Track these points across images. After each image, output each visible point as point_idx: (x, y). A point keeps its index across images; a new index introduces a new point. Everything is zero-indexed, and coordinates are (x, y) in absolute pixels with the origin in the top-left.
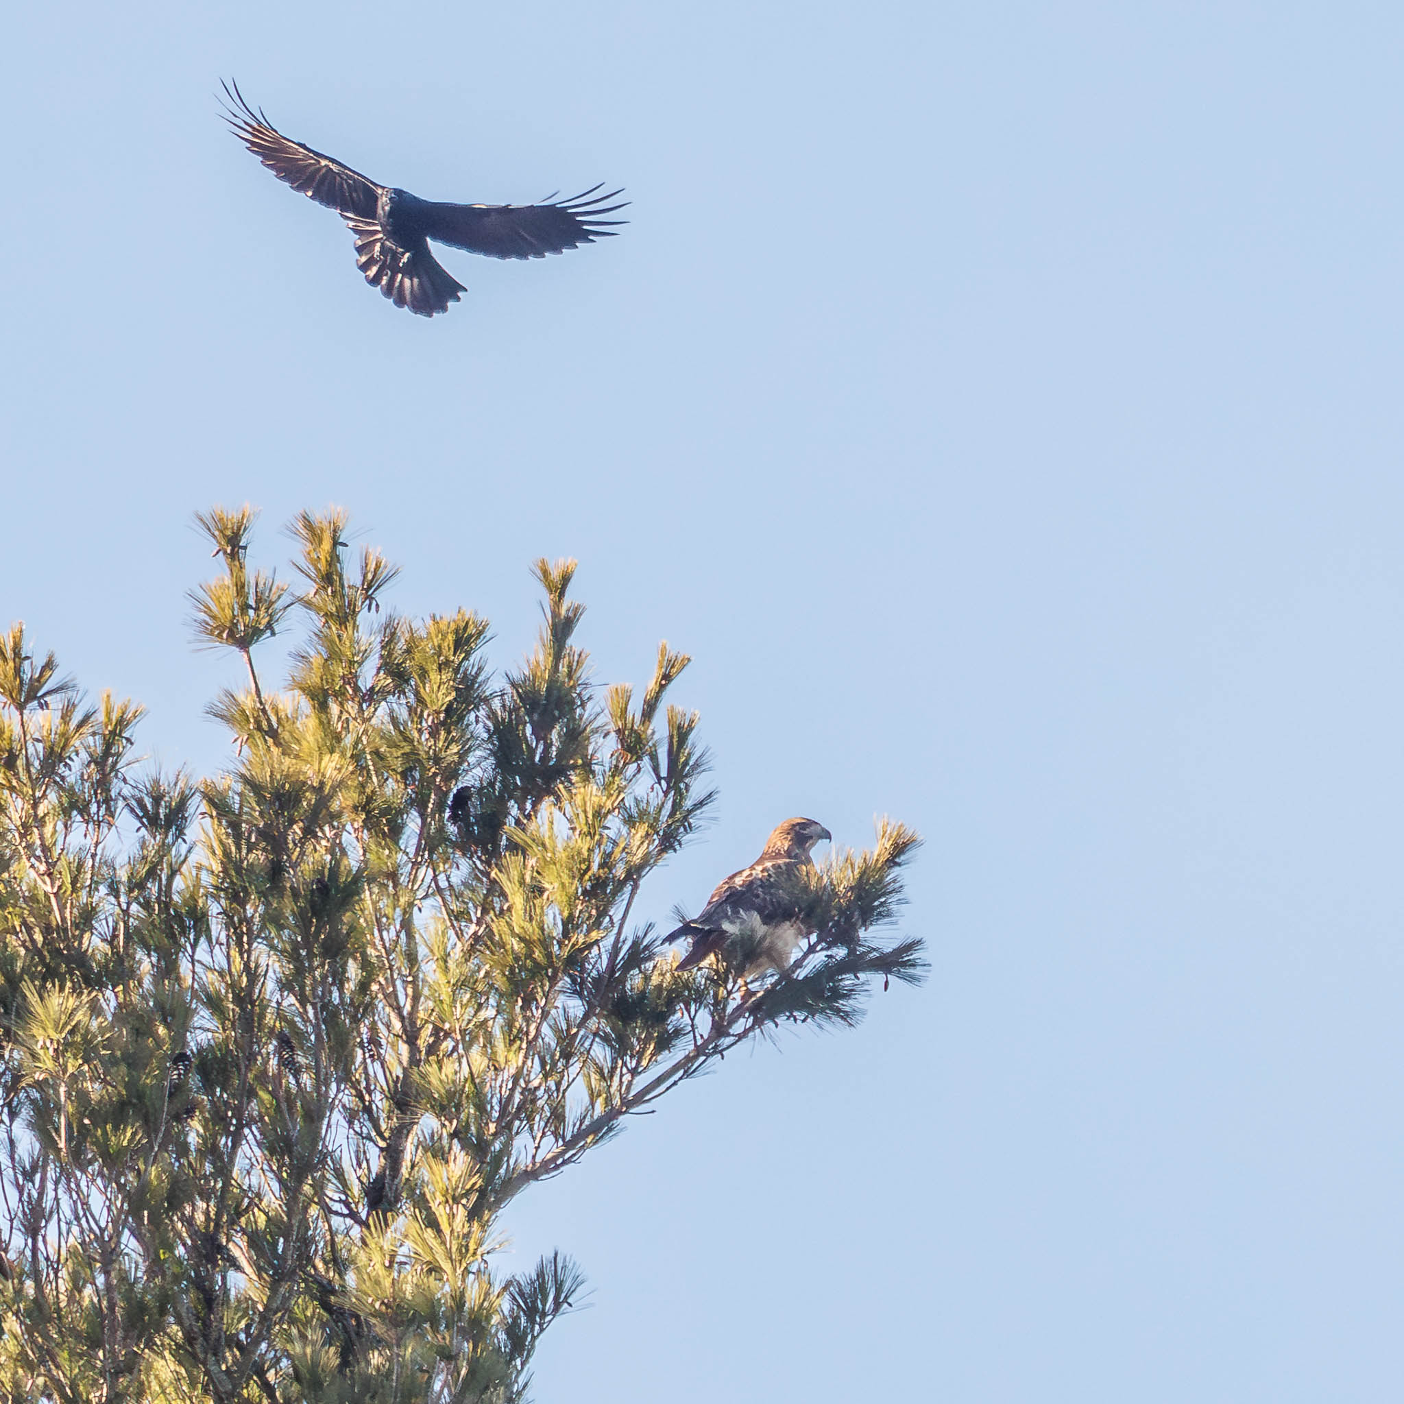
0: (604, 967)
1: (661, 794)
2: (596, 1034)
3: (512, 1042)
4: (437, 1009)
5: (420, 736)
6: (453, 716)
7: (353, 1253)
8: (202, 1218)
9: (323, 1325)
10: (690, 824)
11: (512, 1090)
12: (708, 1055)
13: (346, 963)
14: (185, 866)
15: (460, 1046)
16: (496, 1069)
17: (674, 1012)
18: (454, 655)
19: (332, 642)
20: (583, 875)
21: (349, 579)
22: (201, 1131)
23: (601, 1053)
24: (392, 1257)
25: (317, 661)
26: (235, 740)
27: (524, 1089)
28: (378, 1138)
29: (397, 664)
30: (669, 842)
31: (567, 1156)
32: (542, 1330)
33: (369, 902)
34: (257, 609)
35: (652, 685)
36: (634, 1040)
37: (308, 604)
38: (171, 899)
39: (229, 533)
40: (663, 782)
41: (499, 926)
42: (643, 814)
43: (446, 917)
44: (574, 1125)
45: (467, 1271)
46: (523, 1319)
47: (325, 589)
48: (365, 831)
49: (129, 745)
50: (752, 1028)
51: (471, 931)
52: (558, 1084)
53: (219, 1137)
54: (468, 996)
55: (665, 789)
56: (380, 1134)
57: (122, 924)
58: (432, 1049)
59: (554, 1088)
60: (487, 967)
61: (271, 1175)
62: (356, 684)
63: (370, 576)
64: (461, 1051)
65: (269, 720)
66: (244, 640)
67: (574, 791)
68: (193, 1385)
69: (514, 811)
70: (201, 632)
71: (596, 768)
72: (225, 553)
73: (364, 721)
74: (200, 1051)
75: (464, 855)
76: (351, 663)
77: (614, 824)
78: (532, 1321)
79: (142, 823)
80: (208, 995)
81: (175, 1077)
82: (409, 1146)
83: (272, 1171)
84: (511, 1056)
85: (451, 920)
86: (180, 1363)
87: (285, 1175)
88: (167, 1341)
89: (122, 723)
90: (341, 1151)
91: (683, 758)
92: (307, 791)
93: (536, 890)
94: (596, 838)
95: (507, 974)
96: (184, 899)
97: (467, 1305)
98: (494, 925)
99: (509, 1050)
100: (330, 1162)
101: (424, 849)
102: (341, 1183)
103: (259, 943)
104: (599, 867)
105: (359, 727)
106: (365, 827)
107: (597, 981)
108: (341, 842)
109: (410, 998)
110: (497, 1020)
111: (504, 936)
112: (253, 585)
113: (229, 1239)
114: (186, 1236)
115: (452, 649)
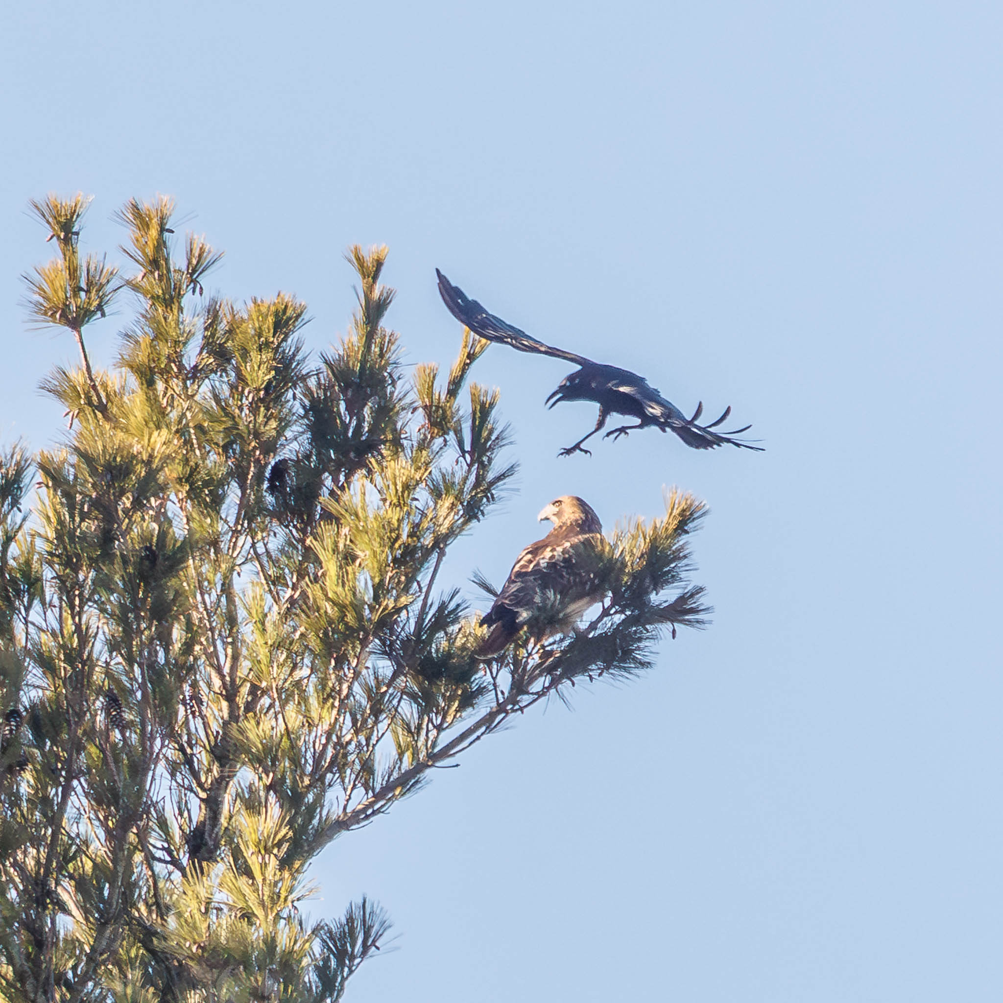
0: (412, 630)
1: (465, 467)
2: (403, 693)
3: (325, 700)
4: (255, 669)
5: (241, 412)
6: (272, 393)
7: (174, 899)
8: (33, 863)
9: (145, 965)
10: (492, 495)
11: (326, 745)
12: (508, 712)
13: (172, 625)
14: (20, 534)
15: (277, 703)
16: (310, 725)
17: (476, 672)
18: (274, 337)
19: (159, 322)
20: (393, 544)
21: (175, 266)
22: (32, 782)
23: (408, 709)
24: (208, 903)
25: (144, 341)
26: (67, 414)
27: (336, 744)
28: (199, 790)
29: (220, 344)
30: (472, 511)
31: (376, 807)
32: (351, 972)
34: (88, 292)
35: (457, 363)
36: (441, 700)
37: (136, 288)
38: (7, 565)
39: (63, 220)
40: (467, 456)
41: (314, 592)
42: (449, 486)
43: (264, 582)
44: (383, 778)
45: (278, 917)
46: (333, 962)
47: (152, 273)
48: (189, 501)
50: (548, 688)
51: (287, 596)
52: (368, 739)
53: (49, 788)
54: (284, 656)
55: (469, 462)
56: (200, 785)
58: (249, 707)
59: (364, 743)
60: (303, 629)
61: (97, 823)
62: (180, 362)
63: (194, 262)
64: (278, 709)
65: (98, 396)
66: (76, 320)
67: (385, 464)
70: (36, 313)
71: (405, 442)
72: (59, 237)
73: (188, 397)
74: (33, 706)
75: (281, 523)
76: (176, 343)
77: (422, 495)
78: (341, 964)
80: (41, 655)
81: (7, 732)
82: (227, 798)
83: (99, 820)
84: (325, 713)
85: (268, 585)
87: (110, 823)
90: (164, 802)
91: (485, 434)
92: (137, 464)
93: (349, 557)
94: (405, 509)
95: (321, 635)
96: (19, 564)
97: (278, 949)
98: (309, 590)
99: (322, 708)
100: (153, 812)
101: (244, 520)
102: (162, 831)
103: (90, 607)
104: (408, 536)
105: (183, 403)
106: (189, 496)
107: (406, 643)
108: (165, 512)
109: (229, 659)
110: (311, 679)
111: (318, 600)
112: (84, 269)
113: (57, 884)
114: (17, 880)
115: (272, 331)
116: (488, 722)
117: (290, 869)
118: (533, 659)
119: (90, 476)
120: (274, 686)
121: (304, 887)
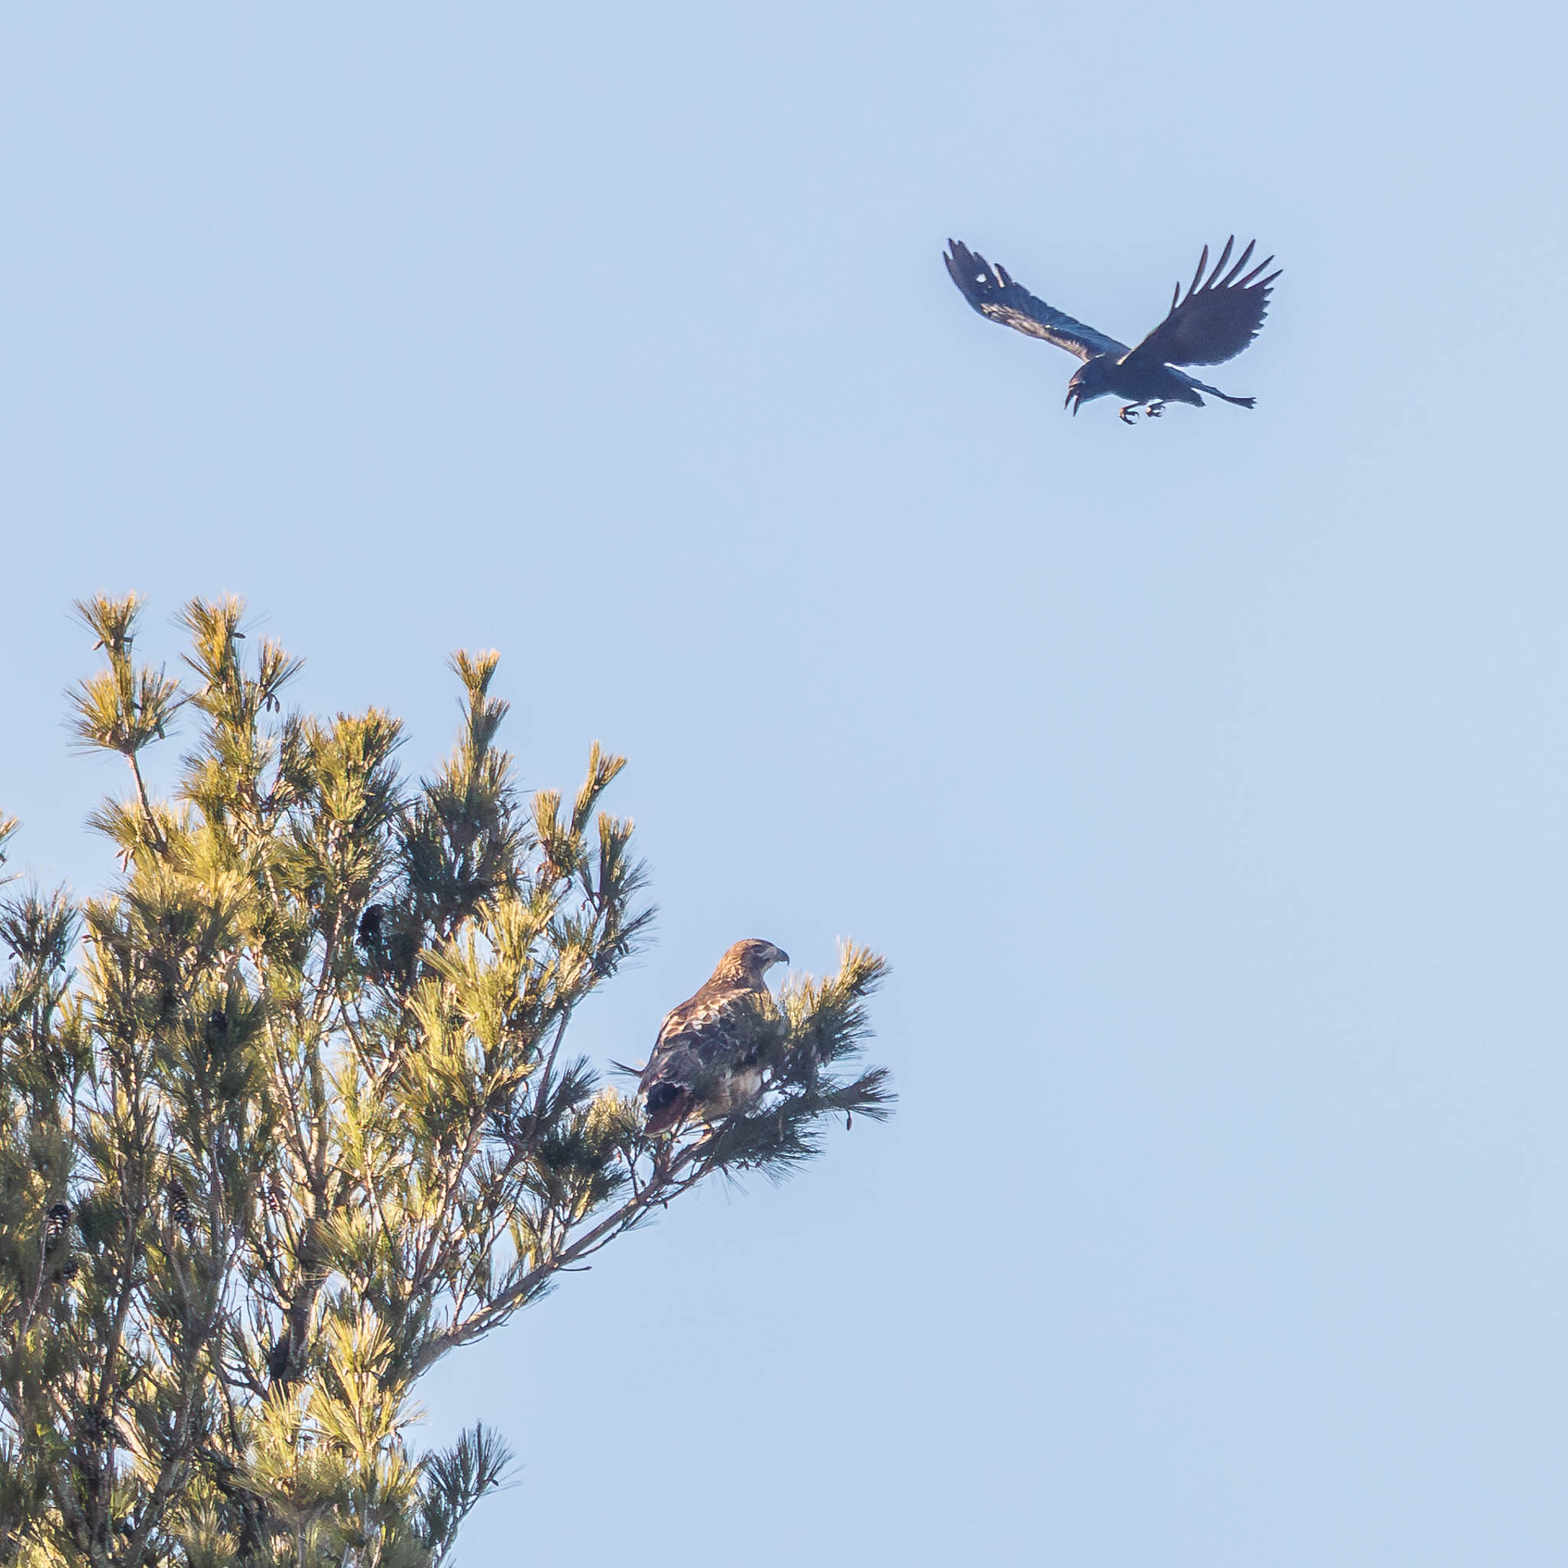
0: (533, 1106)
1: (594, 912)
2: (523, 1181)
3: (430, 1190)
4: (346, 1154)
5: (326, 849)
6: (361, 829)
7: (254, 1427)
8: (85, 1389)
9: (219, 1508)
10: (626, 946)
11: (430, 1244)
12: (648, 1205)
13: (247, 1102)
14: (64, 997)
15: (373, 1195)
16: (412, 1220)
17: (612, 1158)
18: (364, 759)
19: (227, 744)
20: (508, 1004)
21: (246, 676)
22: (83, 1291)
23: (530, 1202)
24: (295, 1432)
25: (211, 766)
26: (120, 855)
27: (444, 1243)
28: (281, 1300)
29: (300, 770)
30: (602, 965)
31: (492, 1318)
32: (465, 1512)
33: (270, 1036)
34: (143, 709)
35: (583, 788)
36: (568, 1189)
37: (200, 703)
38: (49, 1034)
39: (112, 623)
40: (596, 899)
41: (415, 1061)
42: (574, 936)
43: (356, 1052)
44: (501, 1284)
45: (378, 1446)
46: (444, 1500)
47: (218, 685)
48: (265, 956)
50: (697, 1176)
51: (384, 1068)
52: (482, 1236)
53: (103, 1299)
54: (381, 1139)
55: (597, 907)
56: (283, 1294)
58: (340, 1200)
59: (477, 1240)
60: (402, 1106)
61: (161, 1340)
62: (254, 791)
63: (269, 671)
64: (373, 1200)
65: (156, 830)
66: (129, 742)
67: (497, 910)
69: (432, 933)
70: (81, 734)
71: (521, 883)
72: (108, 645)
73: (264, 833)
74: (83, 1202)
75: (376, 982)
76: (249, 768)
77: (542, 946)
78: (452, 1500)
79: (15, 948)
80: (90, 1139)
81: (52, 1232)
82: (315, 1310)
83: (163, 1335)
84: (429, 1205)
85: (360, 1055)
86: (61, 1550)
87: (177, 1340)
88: (44, 1526)
90: (240, 1314)
91: (617, 872)
92: (202, 912)
93: (456, 1021)
94: (522, 962)
95: (424, 1113)
96: (63, 1033)
97: (378, 1485)
98: (409, 1060)
99: (426, 1200)
100: (227, 1327)
101: (331, 977)
102: (240, 1350)
103: (149, 1083)
104: (526, 995)
105: (258, 840)
106: (264, 951)
107: (525, 1122)
108: (238, 968)
109: (315, 1143)
110: (413, 1166)
111: (420, 1072)
112: (139, 679)
113: (115, 1413)
114: (67, 1408)
115: (362, 753)
116: (625, 1218)
117: (392, 1391)
118: (679, 1142)
119: (145, 927)
120: (369, 1174)
121: (408, 1411)
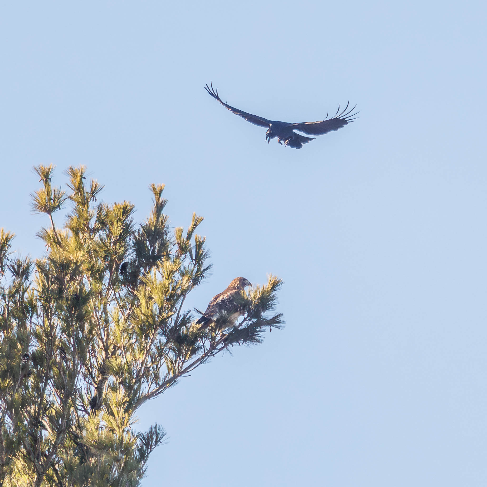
0: (173, 326)
1: (193, 265)
2: (170, 349)
3: (141, 351)
4: (115, 339)
5: (110, 245)
6: (122, 238)
7: (85, 424)
8: (33, 411)
9: (74, 449)
10: (203, 276)
11: (141, 368)
12: (209, 356)
13: (84, 323)
14: (28, 289)
15: (123, 352)
16: (135, 360)
17: (197, 341)
18: (122, 217)
19: (80, 212)
20: (166, 293)
21: (86, 190)
22: (33, 381)
23: (172, 355)
24: (98, 425)
25: (75, 217)
26: (46, 246)
27: (145, 368)
28: (94, 384)
29: (103, 220)
30: (196, 281)
31: (160, 391)
32: (151, 451)
33: (92, 302)
34: (54, 200)
35: (190, 227)
36: (184, 352)
37: (71, 198)
38: (24, 301)
39: (45, 173)
40: (194, 261)
41: (137, 311)
42: (187, 273)
43: (119, 308)
44: (163, 380)
45: (124, 430)
46: (145, 448)
47: (78, 193)
48: (91, 278)
49: (9, 247)
50: (224, 347)
51: (127, 313)
52: (157, 366)
53: (39, 383)
54: (126, 335)
55: (194, 263)
56: (95, 382)
57: (6, 309)
58: (113, 353)
59: (155, 367)
60: (133, 325)
61: (57, 396)
62: (88, 226)
63: (93, 189)
64: (123, 354)
65: (58, 239)
66: (49, 210)
67: (163, 264)
68: (29, 470)
69: (143, 271)
70: (35, 208)
71: (170, 256)
72: (43, 180)
73: (91, 239)
74: (34, 353)
75: (125, 286)
76: (87, 219)
77: (177, 275)
78: (147, 448)
79: (14, 274)
80: (36, 334)
81: (24, 362)
82: (105, 387)
84: (141, 356)
86: (25, 462)
87: (62, 396)
88: (20, 454)
89: (7, 239)
90: (81, 388)
91: (201, 253)
92: (72, 264)
93: (150, 298)
94: (171, 280)
95: (139, 327)
96: (28, 300)
97: (124, 442)
98: (135, 310)
99: (140, 354)
100: (78, 392)
101: (111, 284)
102: (81, 399)
103: (54, 316)
104: (172, 291)
105: (89, 241)
106: (91, 276)
107: (171, 330)
108: (82, 281)
109: (106, 336)
110: (136, 343)
111: (138, 314)
112: (53, 192)
113: (42, 419)
114: (27, 417)
115: (122, 214)
117: (128, 413)
118: (218, 336)
119: (54, 268)
120: (122, 345)
121: (133, 420)
